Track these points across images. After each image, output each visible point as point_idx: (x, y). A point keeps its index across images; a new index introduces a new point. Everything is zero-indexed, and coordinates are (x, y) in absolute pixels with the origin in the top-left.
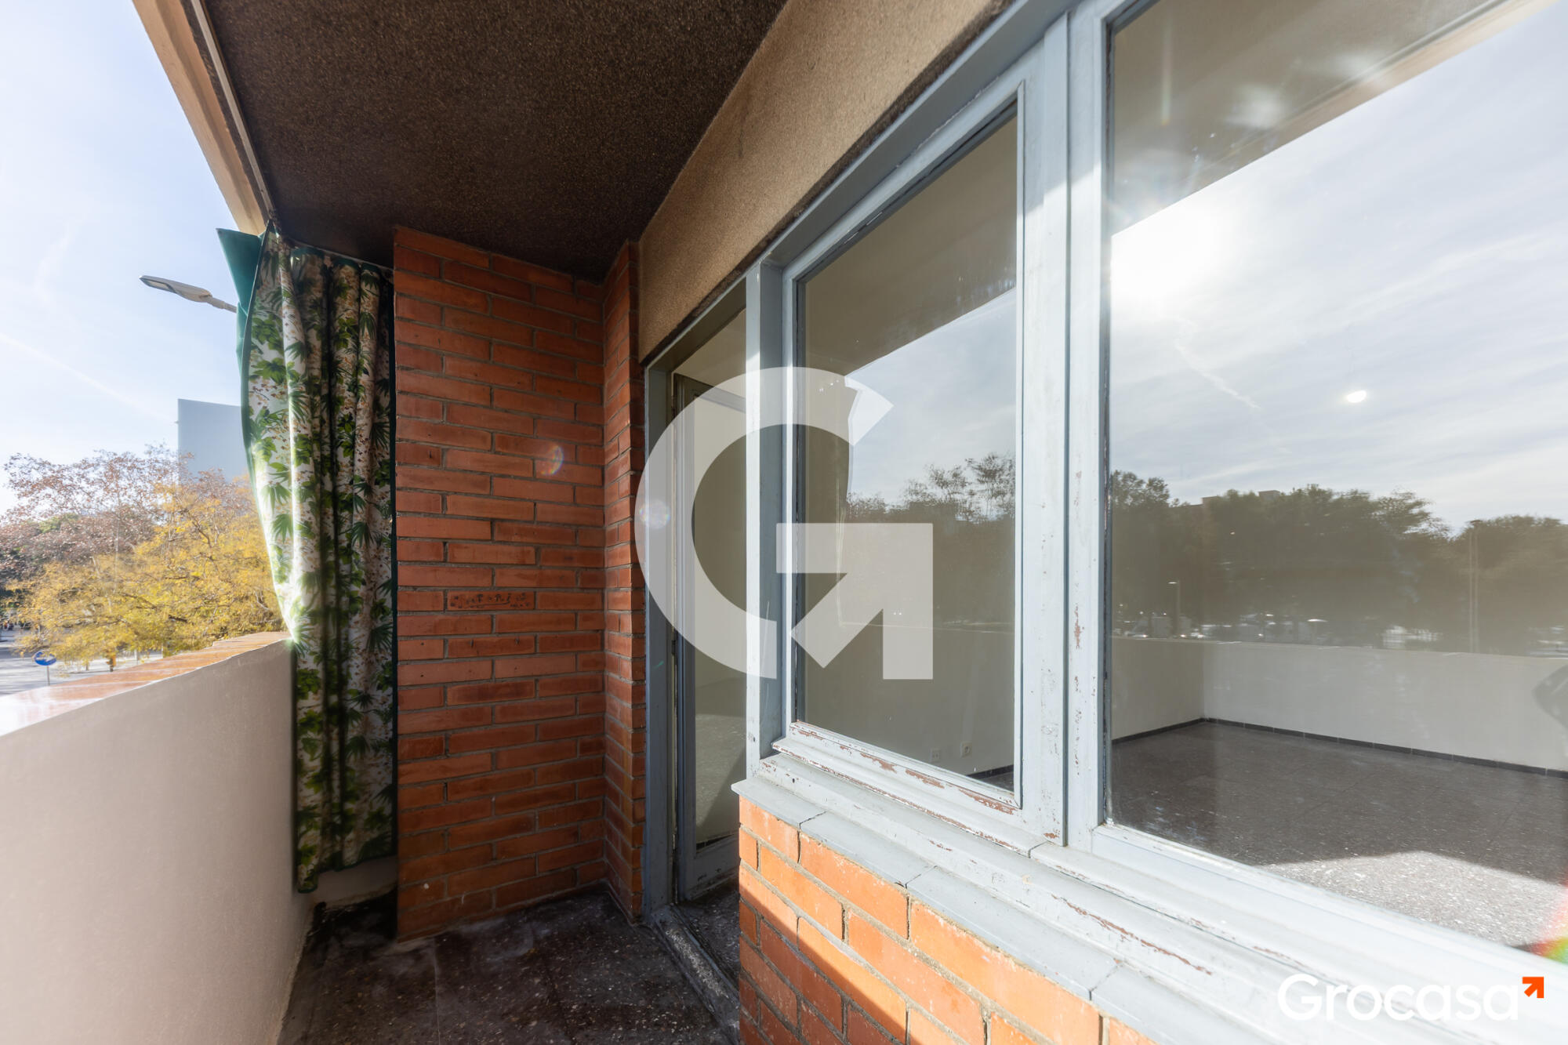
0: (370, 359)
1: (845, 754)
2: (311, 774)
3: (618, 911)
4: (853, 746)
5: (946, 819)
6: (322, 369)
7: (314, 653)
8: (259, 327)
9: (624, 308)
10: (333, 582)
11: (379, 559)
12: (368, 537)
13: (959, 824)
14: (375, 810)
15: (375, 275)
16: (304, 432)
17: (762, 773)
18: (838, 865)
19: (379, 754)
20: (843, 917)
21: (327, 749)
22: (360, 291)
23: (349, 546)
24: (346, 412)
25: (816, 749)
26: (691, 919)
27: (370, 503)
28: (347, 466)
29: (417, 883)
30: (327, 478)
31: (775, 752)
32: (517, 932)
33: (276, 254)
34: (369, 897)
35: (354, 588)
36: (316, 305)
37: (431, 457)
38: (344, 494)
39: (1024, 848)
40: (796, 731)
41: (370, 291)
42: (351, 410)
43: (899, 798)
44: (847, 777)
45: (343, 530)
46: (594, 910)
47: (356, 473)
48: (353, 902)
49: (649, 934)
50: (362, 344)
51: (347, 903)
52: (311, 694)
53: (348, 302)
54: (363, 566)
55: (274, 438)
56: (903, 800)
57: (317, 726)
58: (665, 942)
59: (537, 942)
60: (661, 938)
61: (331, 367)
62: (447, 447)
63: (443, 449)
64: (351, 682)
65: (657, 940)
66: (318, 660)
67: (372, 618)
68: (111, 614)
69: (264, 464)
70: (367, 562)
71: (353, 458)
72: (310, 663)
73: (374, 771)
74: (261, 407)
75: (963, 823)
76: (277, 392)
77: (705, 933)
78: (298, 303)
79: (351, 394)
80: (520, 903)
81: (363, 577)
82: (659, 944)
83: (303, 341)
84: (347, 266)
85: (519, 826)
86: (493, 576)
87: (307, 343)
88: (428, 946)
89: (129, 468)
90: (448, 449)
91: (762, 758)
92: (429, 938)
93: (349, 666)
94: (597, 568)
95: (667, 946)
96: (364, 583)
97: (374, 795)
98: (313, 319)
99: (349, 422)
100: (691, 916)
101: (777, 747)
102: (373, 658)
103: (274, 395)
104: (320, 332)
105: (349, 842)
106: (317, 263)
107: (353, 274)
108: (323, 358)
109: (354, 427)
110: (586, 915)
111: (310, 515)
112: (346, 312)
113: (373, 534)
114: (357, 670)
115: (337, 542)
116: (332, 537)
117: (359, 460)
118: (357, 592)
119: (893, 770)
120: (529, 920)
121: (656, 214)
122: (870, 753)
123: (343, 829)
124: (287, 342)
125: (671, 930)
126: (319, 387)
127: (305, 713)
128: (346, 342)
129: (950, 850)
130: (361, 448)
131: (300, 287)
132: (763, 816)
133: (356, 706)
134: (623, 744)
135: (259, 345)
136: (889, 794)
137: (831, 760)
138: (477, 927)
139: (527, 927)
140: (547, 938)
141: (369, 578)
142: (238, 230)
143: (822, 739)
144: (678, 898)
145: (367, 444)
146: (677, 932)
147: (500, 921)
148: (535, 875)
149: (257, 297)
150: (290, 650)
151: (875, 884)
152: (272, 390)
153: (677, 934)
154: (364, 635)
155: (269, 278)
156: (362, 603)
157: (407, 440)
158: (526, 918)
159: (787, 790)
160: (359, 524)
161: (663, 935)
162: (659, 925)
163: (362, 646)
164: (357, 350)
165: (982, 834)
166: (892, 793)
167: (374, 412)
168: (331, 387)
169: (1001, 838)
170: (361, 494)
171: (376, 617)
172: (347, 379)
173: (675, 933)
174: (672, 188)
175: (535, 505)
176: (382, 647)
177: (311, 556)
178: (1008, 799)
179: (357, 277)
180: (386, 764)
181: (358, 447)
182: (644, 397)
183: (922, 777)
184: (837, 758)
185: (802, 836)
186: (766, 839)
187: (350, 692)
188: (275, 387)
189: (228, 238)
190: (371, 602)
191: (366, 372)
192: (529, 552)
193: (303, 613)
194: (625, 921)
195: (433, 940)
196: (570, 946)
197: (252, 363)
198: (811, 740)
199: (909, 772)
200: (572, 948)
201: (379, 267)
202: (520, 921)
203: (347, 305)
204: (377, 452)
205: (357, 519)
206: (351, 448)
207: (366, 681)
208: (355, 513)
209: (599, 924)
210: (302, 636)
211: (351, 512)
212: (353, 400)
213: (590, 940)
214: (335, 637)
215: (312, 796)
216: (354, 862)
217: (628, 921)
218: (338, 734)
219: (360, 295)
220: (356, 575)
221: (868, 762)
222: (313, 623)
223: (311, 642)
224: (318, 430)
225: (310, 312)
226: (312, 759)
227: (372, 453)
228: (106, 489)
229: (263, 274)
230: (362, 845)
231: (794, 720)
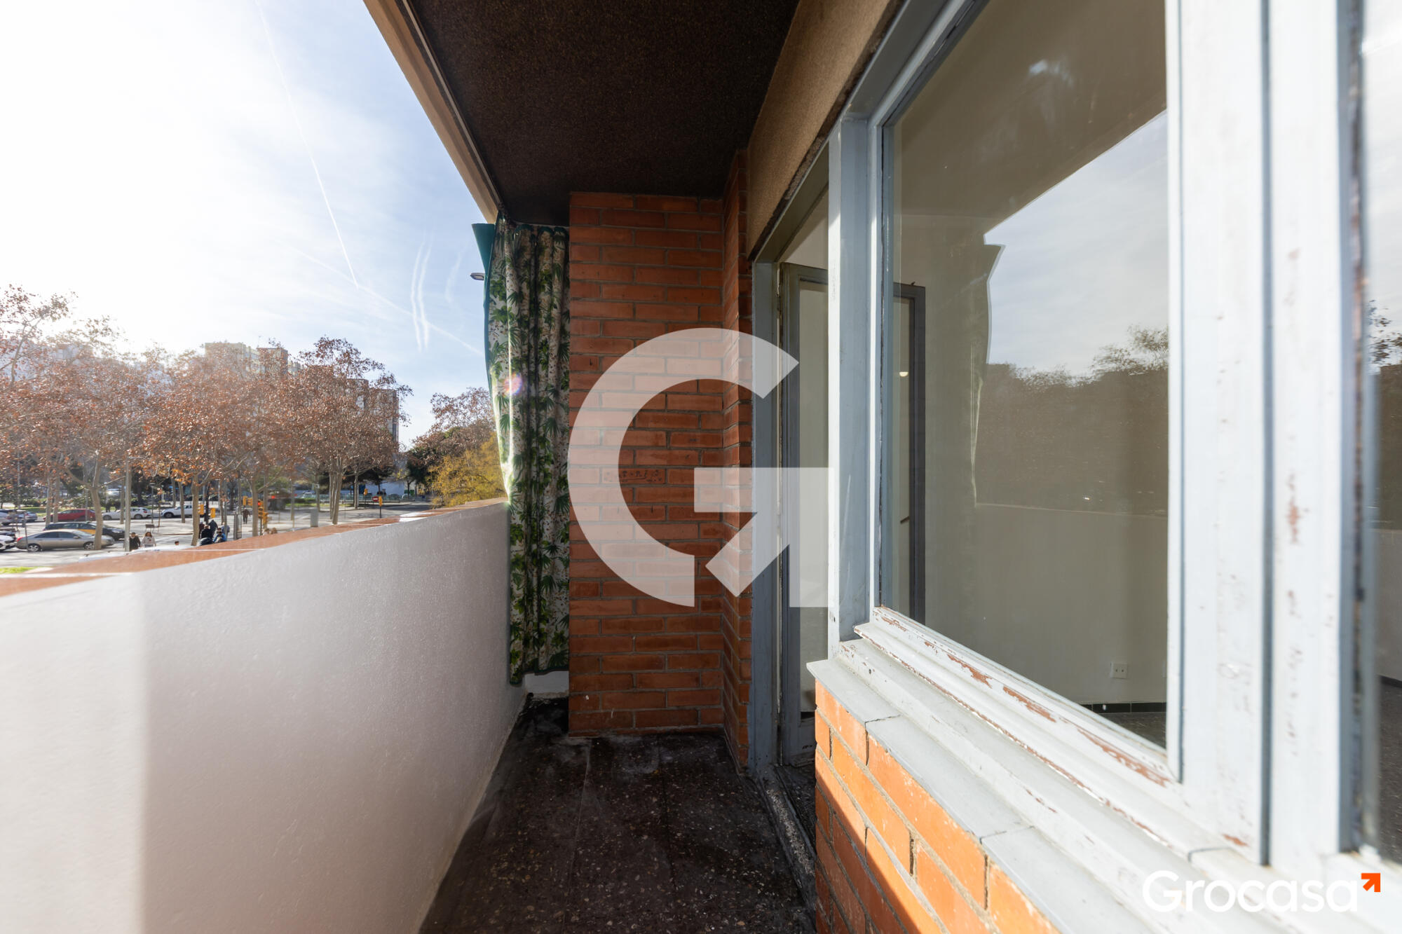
0: (558, 297)
1: (928, 651)
2: (517, 599)
3: (730, 758)
4: (938, 644)
5: (1054, 766)
6: (530, 309)
7: (520, 513)
8: (494, 286)
9: (736, 213)
10: (535, 462)
11: (563, 445)
12: (555, 428)
13: (1074, 779)
14: (559, 632)
15: (562, 234)
16: (516, 355)
17: (840, 656)
18: (906, 784)
19: (563, 590)
20: (911, 848)
21: (529, 582)
22: (554, 249)
23: (545, 436)
24: (543, 338)
25: (900, 641)
26: (794, 785)
27: (557, 403)
28: (543, 378)
29: (581, 693)
30: (532, 388)
31: (857, 637)
32: (648, 752)
33: (503, 233)
34: (559, 696)
35: (547, 466)
36: (527, 264)
37: (591, 364)
38: (542, 398)
39: (1183, 848)
40: (879, 617)
41: (559, 246)
42: (546, 336)
43: (990, 721)
44: (929, 680)
45: (541, 424)
46: (710, 751)
47: (549, 382)
48: (549, 697)
49: (752, 787)
50: (554, 287)
51: (546, 697)
52: (517, 541)
53: (545, 258)
54: (552, 450)
55: (501, 362)
56: (996, 725)
57: (521, 566)
58: (766, 800)
59: (661, 765)
60: (762, 795)
61: (535, 306)
62: (602, 355)
63: (600, 357)
64: (544, 535)
65: (760, 796)
66: (522, 518)
67: (558, 489)
68: (470, 486)
69: (496, 380)
70: (555, 447)
71: (547, 372)
72: (517, 520)
73: (558, 603)
74: (494, 342)
75: (1079, 778)
76: (503, 330)
77: (806, 803)
78: (516, 265)
79: (547, 325)
80: (654, 728)
81: (552, 458)
82: (760, 800)
83: (517, 291)
84: (545, 232)
85: (654, 664)
86: (635, 456)
87: (520, 292)
88: (586, 745)
89: (482, 397)
90: (603, 357)
91: (842, 640)
92: (589, 739)
93: (543, 523)
94: (717, 448)
95: (767, 804)
96: (553, 463)
97: (559, 620)
98: (525, 275)
99: (545, 345)
100: (795, 782)
101: (858, 631)
102: (558, 519)
103: (501, 332)
104: (529, 283)
105: (543, 652)
106: (527, 234)
107: (548, 237)
108: (531, 302)
109: (548, 348)
110: (703, 753)
111: (519, 414)
112: (545, 266)
113: (559, 426)
114: (548, 527)
115: (538, 434)
116: (535, 430)
117: (551, 372)
118: (548, 469)
119: (987, 683)
120: (658, 745)
121: (759, 116)
122: (958, 656)
123: (539, 643)
124: (508, 294)
125: (772, 791)
126: (528, 323)
127: (515, 555)
128: (544, 287)
129: (1054, 811)
130: (552, 363)
131: (517, 254)
132: (834, 704)
133: (547, 553)
134: (733, 606)
135: (495, 300)
136: (978, 713)
137: (913, 656)
138: (621, 739)
139: (656, 750)
140: (669, 764)
141: (556, 459)
142: (486, 223)
143: (905, 630)
144: (783, 761)
145: (556, 360)
146: (777, 794)
147: (639, 739)
148: (665, 707)
149: (493, 266)
150: (507, 509)
151: (946, 823)
152: (501, 329)
153: (777, 796)
154: (552, 501)
155: (500, 251)
156: (551, 478)
157: (577, 353)
158: (656, 742)
159: (864, 681)
160: (550, 419)
161: (765, 793)
162: (762, 782)
163: (551, 509)
164: (551, 292)
165: (1108, 803)
166: (982, 712)
167: (561, 336)
168: (537, 322)
169: (1139, 817)
170: (551, 397)
171: (561, 488)
172: (544, 314)
173: (775, 794)
174: (770, 85)
175: (666, 396)
176: (564, 510)
177: (519, 443)
178: (1158, 762)
179: (551, 238)
180: (566, 598)
181: (550, 363)
182: (751, 289)
183: (1025, 701)
184: (921, 655)
185: (870, 737)
186: (838, 729)
187: (543, 542)
188: (502, 326)
189: (478, 228)
190: (557, 477)
191: (556, 307)
192: (661, 435)
193: (514, 484)
194: (734, 768)
195: (591, 741)
196: (686, 777)
197: (491, 312)
198: (893, 629)
199: (1006, 689)
200: (686, 779)
201: (565, 227)
202: (652, 744)
203: (545, 261)
204: (563, 365)
205: (549, 416)
206: (546, 364)
207: (553, 535)
208: (548, 411)
209: (712, 765)
210: (513, 500)
211: (546, 411)
212: (548, 329)
213: (701, 777)
214: (535, 502)
215: (518, 615)
216: (545, 668)
217: (737, 771)
218: (537, 572)
219: (553, 252)
220: (548, 457)
221: (956, 667)
222: (520, 491)
223: (518, 505)
224: (527, 353)
225: (524, 270)
226: (518, 589)
227: (559, 367)
228: (471, 411)
229: (496, 249)
230: (550, 657)
231: (879, 603)
